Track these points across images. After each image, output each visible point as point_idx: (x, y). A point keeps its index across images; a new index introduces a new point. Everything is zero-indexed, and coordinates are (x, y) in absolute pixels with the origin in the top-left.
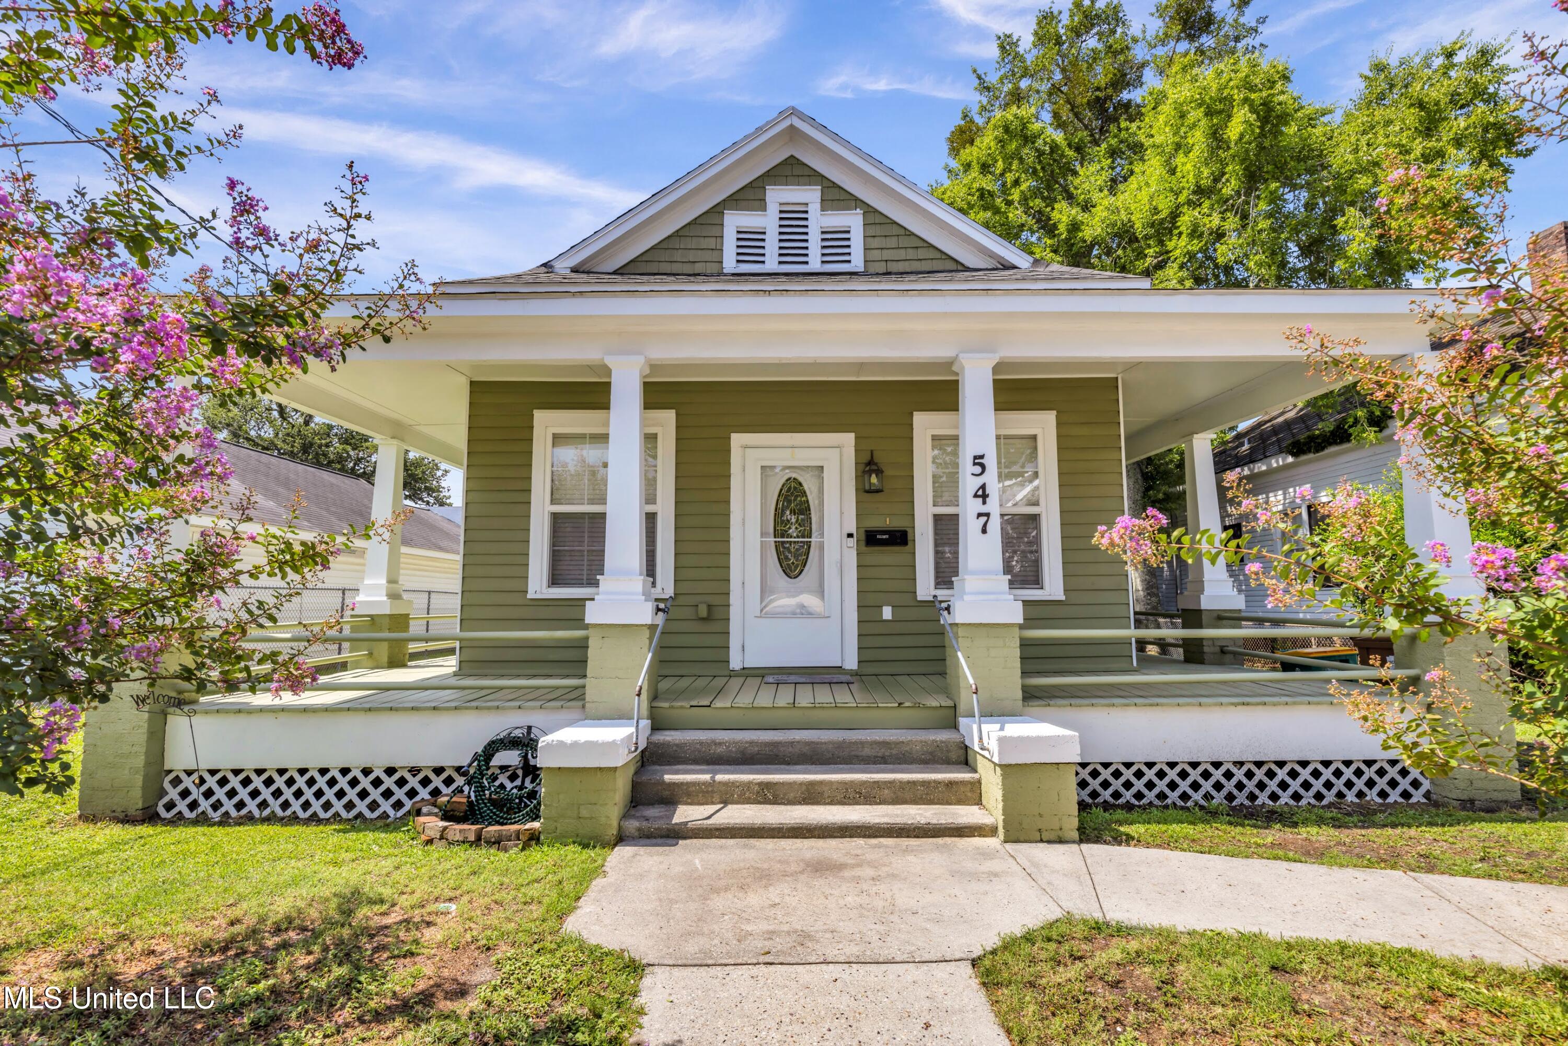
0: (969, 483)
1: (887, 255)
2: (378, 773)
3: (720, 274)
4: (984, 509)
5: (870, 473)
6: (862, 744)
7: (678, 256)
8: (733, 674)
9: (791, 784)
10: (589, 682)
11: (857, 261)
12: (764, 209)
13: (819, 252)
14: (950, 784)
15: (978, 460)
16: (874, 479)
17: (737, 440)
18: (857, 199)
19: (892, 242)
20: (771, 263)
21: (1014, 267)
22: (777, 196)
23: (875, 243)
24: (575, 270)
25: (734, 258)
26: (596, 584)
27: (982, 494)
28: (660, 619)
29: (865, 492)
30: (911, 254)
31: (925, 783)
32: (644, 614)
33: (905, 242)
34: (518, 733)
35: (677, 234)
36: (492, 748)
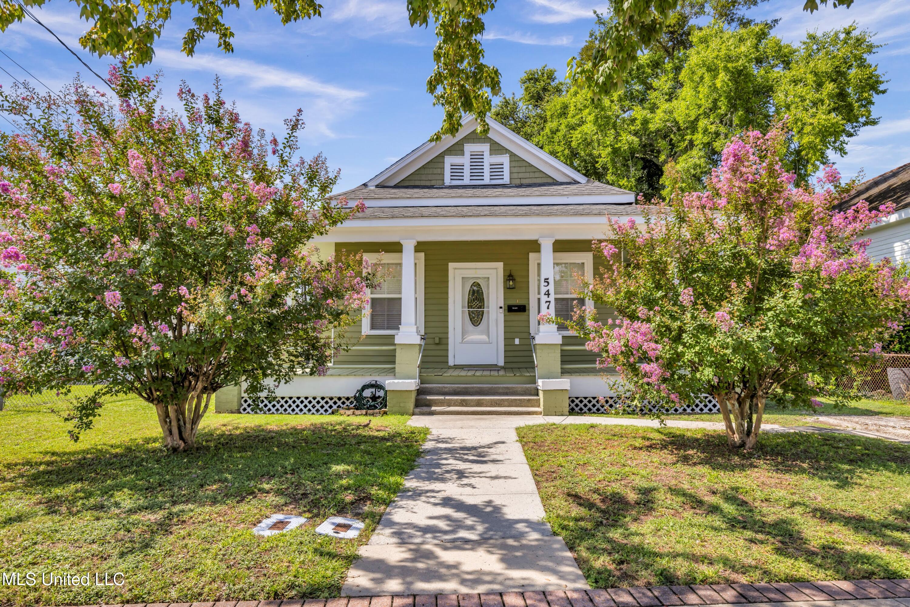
0: (543, 290)
1: (521, 175)
2: (319, 399)
3: (443, 187)
4: (548, 300)
5: (509, 280)
6: (499, 388)
7: (423, 177)
8: (450, 368)
9: (472, 400)
10: (397, 366)
11: (506, 180)
12: (463, 155)
13: (489, 174)
14: (529, 400)
15: (546, 280)
16: (511, 283)
17: (451, 265)
18: (506, 149)
19: (523, 169)
20: (467, 181)
21: (579, 183)
22: (469, 148)
23: (515, 170)
24: (377, 186)
25: (449, 178)
26: (398, 329)
27: (548, 294)
28: (423, 342)
29: (508, 289)
30: (532, 175)
31: (519, 400)
32: (417, 340)
33: (529, 169)
34: (374, 382)
35: (423, 167)
36: (364, 388)
